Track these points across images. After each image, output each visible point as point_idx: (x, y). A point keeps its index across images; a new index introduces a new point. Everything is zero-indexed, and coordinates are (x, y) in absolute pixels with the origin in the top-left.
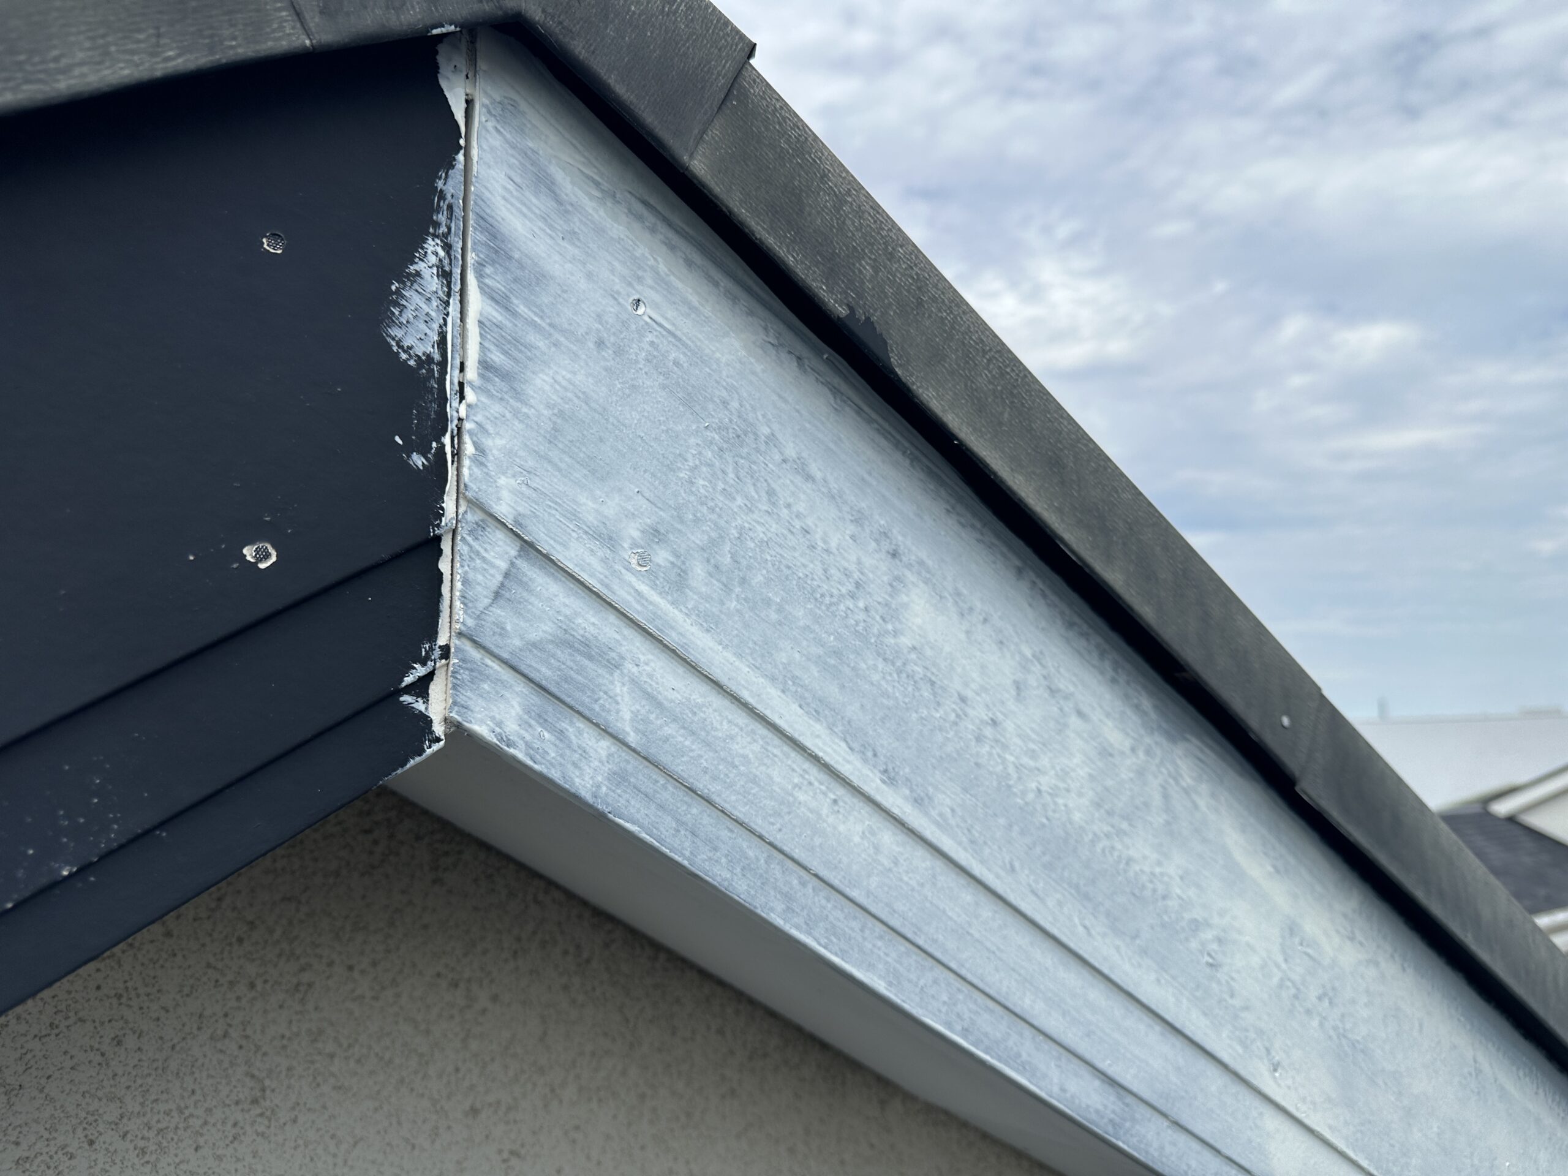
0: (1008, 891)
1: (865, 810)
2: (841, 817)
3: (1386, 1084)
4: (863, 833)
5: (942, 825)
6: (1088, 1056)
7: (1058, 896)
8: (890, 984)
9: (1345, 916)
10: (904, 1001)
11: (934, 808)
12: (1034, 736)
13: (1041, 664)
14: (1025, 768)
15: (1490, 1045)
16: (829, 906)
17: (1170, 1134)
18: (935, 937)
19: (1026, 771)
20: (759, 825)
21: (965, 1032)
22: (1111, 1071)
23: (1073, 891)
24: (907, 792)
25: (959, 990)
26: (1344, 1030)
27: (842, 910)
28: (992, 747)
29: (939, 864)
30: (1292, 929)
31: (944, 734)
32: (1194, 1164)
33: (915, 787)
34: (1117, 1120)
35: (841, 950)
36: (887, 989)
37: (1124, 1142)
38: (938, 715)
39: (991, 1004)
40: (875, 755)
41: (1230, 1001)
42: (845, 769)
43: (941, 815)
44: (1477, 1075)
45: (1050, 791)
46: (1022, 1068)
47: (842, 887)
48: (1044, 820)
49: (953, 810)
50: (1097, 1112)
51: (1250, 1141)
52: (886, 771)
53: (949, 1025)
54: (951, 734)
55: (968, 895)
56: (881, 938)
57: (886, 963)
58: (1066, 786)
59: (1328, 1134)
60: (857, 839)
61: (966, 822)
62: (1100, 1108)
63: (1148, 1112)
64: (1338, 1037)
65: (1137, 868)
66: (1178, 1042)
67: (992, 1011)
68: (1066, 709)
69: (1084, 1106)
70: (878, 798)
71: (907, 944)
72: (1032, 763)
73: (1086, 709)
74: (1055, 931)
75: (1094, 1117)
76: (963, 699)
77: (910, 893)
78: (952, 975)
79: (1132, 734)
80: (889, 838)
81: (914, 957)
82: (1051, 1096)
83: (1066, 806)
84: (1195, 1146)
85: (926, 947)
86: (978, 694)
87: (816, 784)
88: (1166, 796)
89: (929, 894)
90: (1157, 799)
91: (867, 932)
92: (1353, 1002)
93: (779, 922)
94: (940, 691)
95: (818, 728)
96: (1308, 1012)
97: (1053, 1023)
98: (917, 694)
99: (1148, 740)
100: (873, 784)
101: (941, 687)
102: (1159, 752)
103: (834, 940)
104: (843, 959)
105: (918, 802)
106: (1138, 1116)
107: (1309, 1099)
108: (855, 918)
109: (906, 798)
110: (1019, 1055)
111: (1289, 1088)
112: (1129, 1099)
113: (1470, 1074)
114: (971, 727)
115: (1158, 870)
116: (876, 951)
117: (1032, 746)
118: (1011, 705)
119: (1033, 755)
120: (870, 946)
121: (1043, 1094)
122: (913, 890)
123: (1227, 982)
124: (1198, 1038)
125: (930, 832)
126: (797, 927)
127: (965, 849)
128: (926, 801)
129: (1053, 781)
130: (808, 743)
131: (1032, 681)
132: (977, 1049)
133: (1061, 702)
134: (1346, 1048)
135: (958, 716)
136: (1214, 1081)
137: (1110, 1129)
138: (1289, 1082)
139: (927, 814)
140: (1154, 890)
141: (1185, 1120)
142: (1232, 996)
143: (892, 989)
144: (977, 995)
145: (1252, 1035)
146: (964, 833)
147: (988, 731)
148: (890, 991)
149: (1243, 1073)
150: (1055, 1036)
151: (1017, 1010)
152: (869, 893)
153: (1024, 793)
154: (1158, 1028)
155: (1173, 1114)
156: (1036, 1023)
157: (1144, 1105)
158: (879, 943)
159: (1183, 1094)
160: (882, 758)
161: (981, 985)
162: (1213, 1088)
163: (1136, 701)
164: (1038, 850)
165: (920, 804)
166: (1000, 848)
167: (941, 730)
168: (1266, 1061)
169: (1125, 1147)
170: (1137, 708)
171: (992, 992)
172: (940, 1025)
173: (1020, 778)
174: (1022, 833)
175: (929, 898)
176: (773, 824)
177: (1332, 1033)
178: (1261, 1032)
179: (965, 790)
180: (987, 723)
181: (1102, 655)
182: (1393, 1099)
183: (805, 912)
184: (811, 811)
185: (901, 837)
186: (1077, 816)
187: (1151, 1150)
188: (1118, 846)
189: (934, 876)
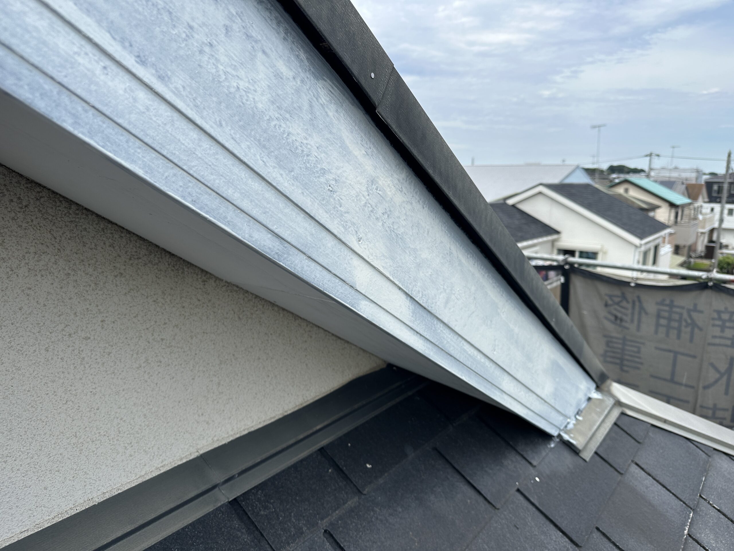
0: (218, 136)
1: (127, 77)
2: (109, 77)
3: (410, 253)
4: (125, 89)
5: (177, 93)
6: (264, 223)
7: (248, 143)
8: (146, 172)
9: (399, 180)
10: (155, 182)
11: (172, 84)
12: (236, 59)
13: (241, 19)
14: (230, 74)
15: (457, 244)
16: (104, 126)
17: (307, 262)
18: (174, 152)
19: (230, 76)
20: (49, 70)
21: (194, 202)
22: (276, 231)
23: (257, 143)
24: (154, 72)
25: (190, 181)
26: (394, 229)
27: (113, 130)
28: (209, 58)
29: (176, 115)
30: (373, 181)
31: (178, 44)
32: (318, 275)
33: (158, 69)
34: (280, 253)
35: (114, 151)
36: (145, 175)
37: (283, 263)
38: (174, 33)
39: (210, 191)
40: (131, 45)
41: (339, 208)
42: (110, 49)
43: (176, 88)
44: (450, 254)
45: (245, 89)
46: (228, 223)
47: (112, 116)
48: (241, 104)
49: (184, 87)
50: (269, 248)
51: (345, 269)
52: (138, 56)
53: (183, 197)
54: (183, 45)
55: (195, 134)
56: (140, 148)
57: (143, 161)
58: (254, 89)
59: (381, 269)
60: (121, 92)
61: (192, 95)
62: (270, 246)
63: (296, 252)
64: (391, 231)
65: (294, 138)
66: (313, 223)
67: (210, 195)
68: (256, 48)
69: (262, 245)
70: (134, 70)
71: (157, 154)
72: (234, 73)
73: (267, 50)
74: (245, 160)
75: (268, 250)
76: (191, 27)
77: (157, 127)
78: (185, 173)
79: (294, 70)
80: (142, 95)
81: (161, 161)
82: (244, 239)
83: (254, 99)
84: (319, 268)
85: (168, 156)
86: (200, 26)
87: (91, 55)
88: (311, 106)
89: (170, 130)
90: (306, 107)
91: (131, 144)
92: (399, 217)
93: (70, 128)
94: (175, 19)
95: (89, 20)
96: (377, 219)
97: (245, 205)
98: (159, 16)
99: (302, 75)
100: (130, 62)
101: (176, 16)
102: (308, 82)
103: (109, 145)
104: (115, 155)
105: (161, 78)
106: (291, 253)
107: (374, 254)
108: (122, 135)
109: (153, 75)
110: (226, 218)
111: (365, 249)
112: (287, 245)
113: (447, 254)
114: (196, 44)
115: (305, 142)
116: (136, 154)
117: (234, 63)
118: (222, 37)
119: (235, 68)
120: (133, 151)
121: (240, 237)
122: (159, 126)
123: (339, 200)
124: (322, 222)
125: (169, 96)
126: (83, 133)
127: (192, 109)
128: (166, 79)
129: (247, 85)
130: (83, 28)
131: (235, 27)
132: (201, 211)
133: (253, 43)
134: (394, 236)
135: (187, 36)
136: (330, 242)
137: (276, 256)
138: (366, 246)
139: (167, 86)
140: (303, 151)
141: (314, 256)
142: (341, 206)
143: (148, 175)
144: (200, 185)
145: (349, 224)
146: (191, 101)
147: (207, 49)
148: (147, 176)
149: (343, 240)
150: (246, 211)
151: (224, 195)
152: (130, 123)
153: (229, 87)
154: (302, 215)
155: (309, 253)
156: (235, 203)
157: (294, 248)
158: (139, 151)
159: (314, 246)
160: (136, 49)
161: (202, 180)
162: (329, 245)
163: (297, 53)
164: (237, 118)
165: (163, 80)
166: (213, 113)
167: (176, 41)
168: (355, 236)
169: (284, 265)
170: (298, 56)
171: (209, 185)
172: (178, 196)
173: (226, 79)
174: (227, 107)
175: (170, 132)
176: (60, 72)
177: (387, 229)
178: (354, 224)
179: (192, 78)
180: (206, 44)
181: (279, 23)
182: (412, 259)
183: (88, 127)
184: (88, 70)
185: (151, 96)
186: (260, 105)
187: (297, 268)
188: (284, 125)
189: (173, 121)
